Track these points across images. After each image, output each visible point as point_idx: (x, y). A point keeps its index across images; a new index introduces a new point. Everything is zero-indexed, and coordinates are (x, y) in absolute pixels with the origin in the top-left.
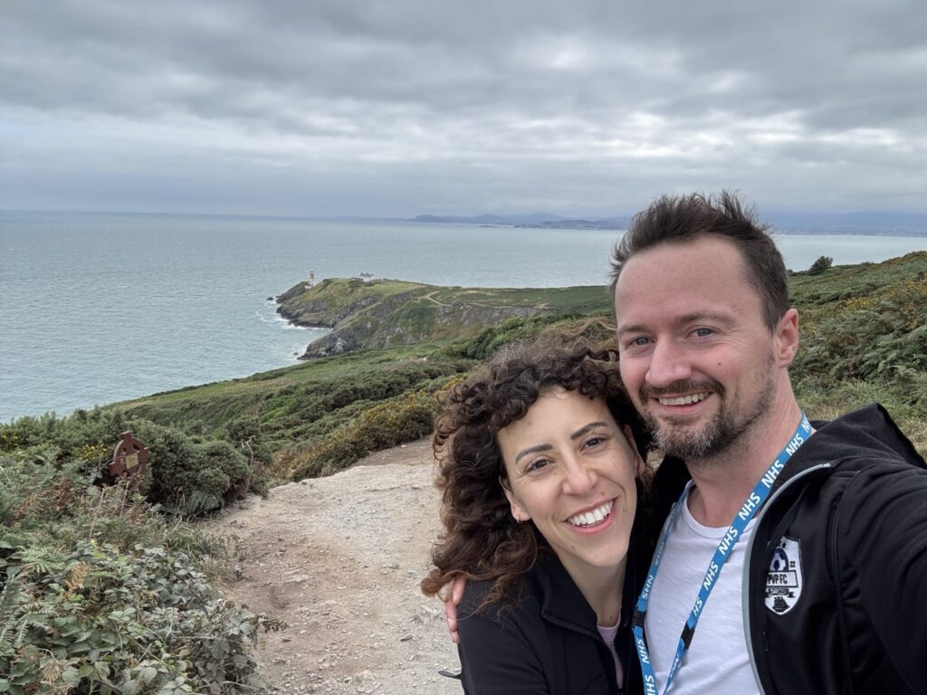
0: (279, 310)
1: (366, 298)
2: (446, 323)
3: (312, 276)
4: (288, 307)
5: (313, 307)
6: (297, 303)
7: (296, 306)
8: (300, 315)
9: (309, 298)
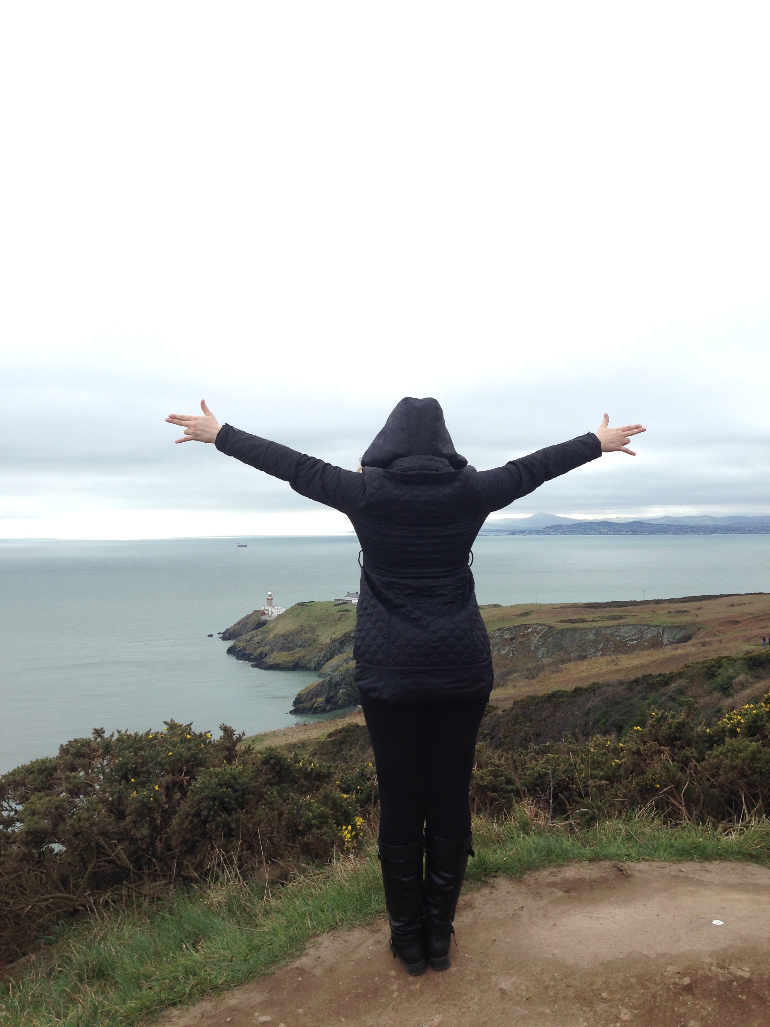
0: (230, 651)
2: (507, 654)
3: (270, 601)
4: (245, 644)
5: (284, 643)
6: (258, 639)
7: (258, 643)
8: (264, 655)
9: (275, 632)
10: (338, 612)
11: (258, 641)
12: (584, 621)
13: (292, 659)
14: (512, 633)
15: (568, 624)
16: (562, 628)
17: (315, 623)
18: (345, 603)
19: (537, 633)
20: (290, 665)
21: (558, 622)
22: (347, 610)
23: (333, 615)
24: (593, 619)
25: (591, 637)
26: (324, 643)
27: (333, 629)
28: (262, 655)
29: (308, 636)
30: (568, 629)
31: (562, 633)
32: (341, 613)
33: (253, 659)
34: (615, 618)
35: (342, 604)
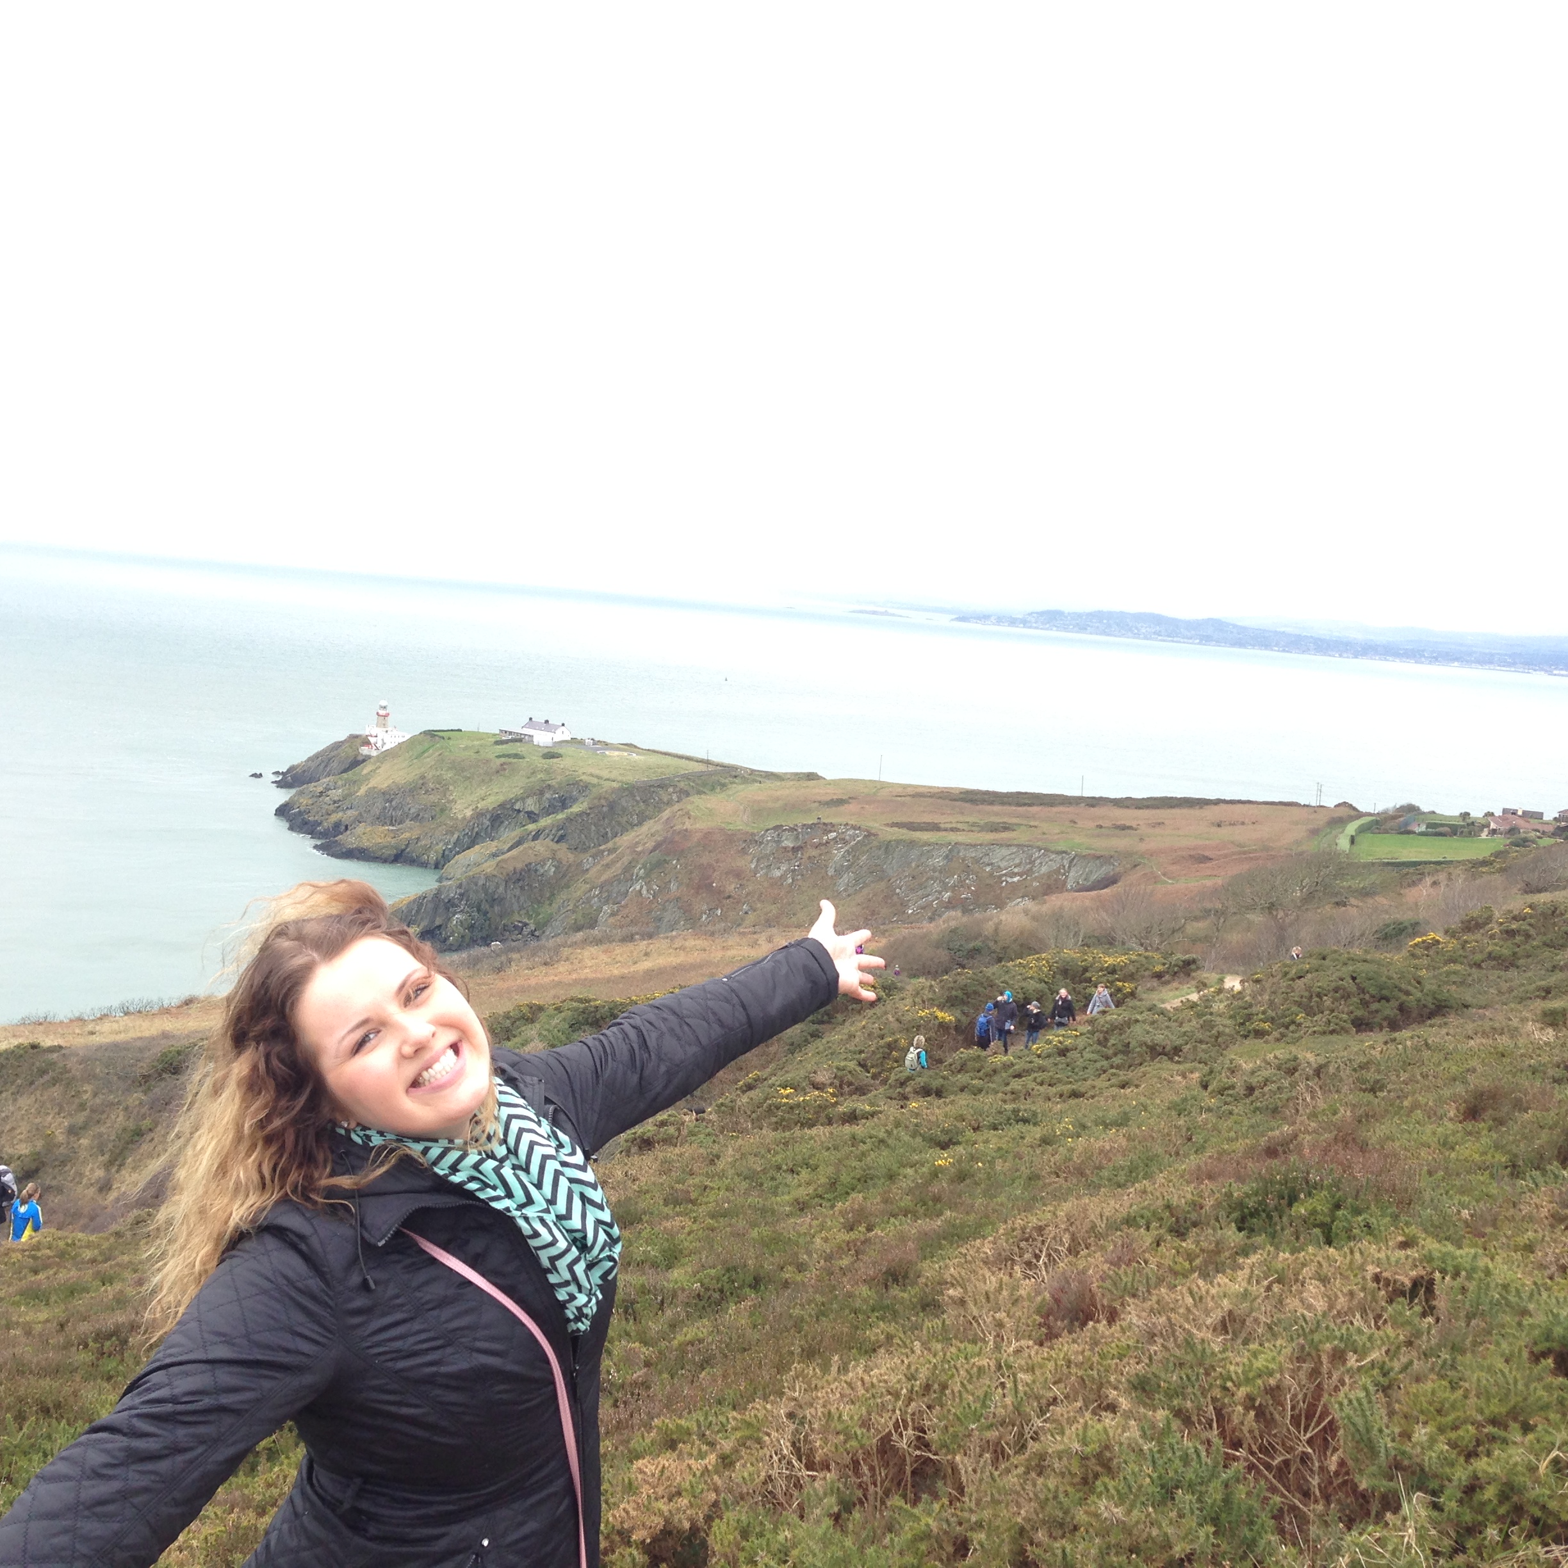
0: (282, 811)
1: (542, 793)
2: (783, 877)
3: (383, 718)
4: (310, 802)
5: (385, 808)
6: (336, 794)
7: (335, 802)
8: (343, 828)
9: (373, 783)
10: (499, 757)
11: (336, 798)
12: (935, 827)
13: (393, 841)
14: (797, 838)
15: (905, 831)
16: (889, 838)
17: (448, 775)
18: (519, 739)
19: (845, 842)
20: (388, 852)
21: (887, 825)
22: (516, 756)
23: (488, 761)
24: (954, 825)
25: (938, 861)
26: (460, 817)
27: (481, 791)
28: (339, 828)
29: (434, 798)
30: (898, 842)
31: (887, 848)
32: (503, 760)
33: (321, 833)
34: (994, 828)
35: (512, 741)
